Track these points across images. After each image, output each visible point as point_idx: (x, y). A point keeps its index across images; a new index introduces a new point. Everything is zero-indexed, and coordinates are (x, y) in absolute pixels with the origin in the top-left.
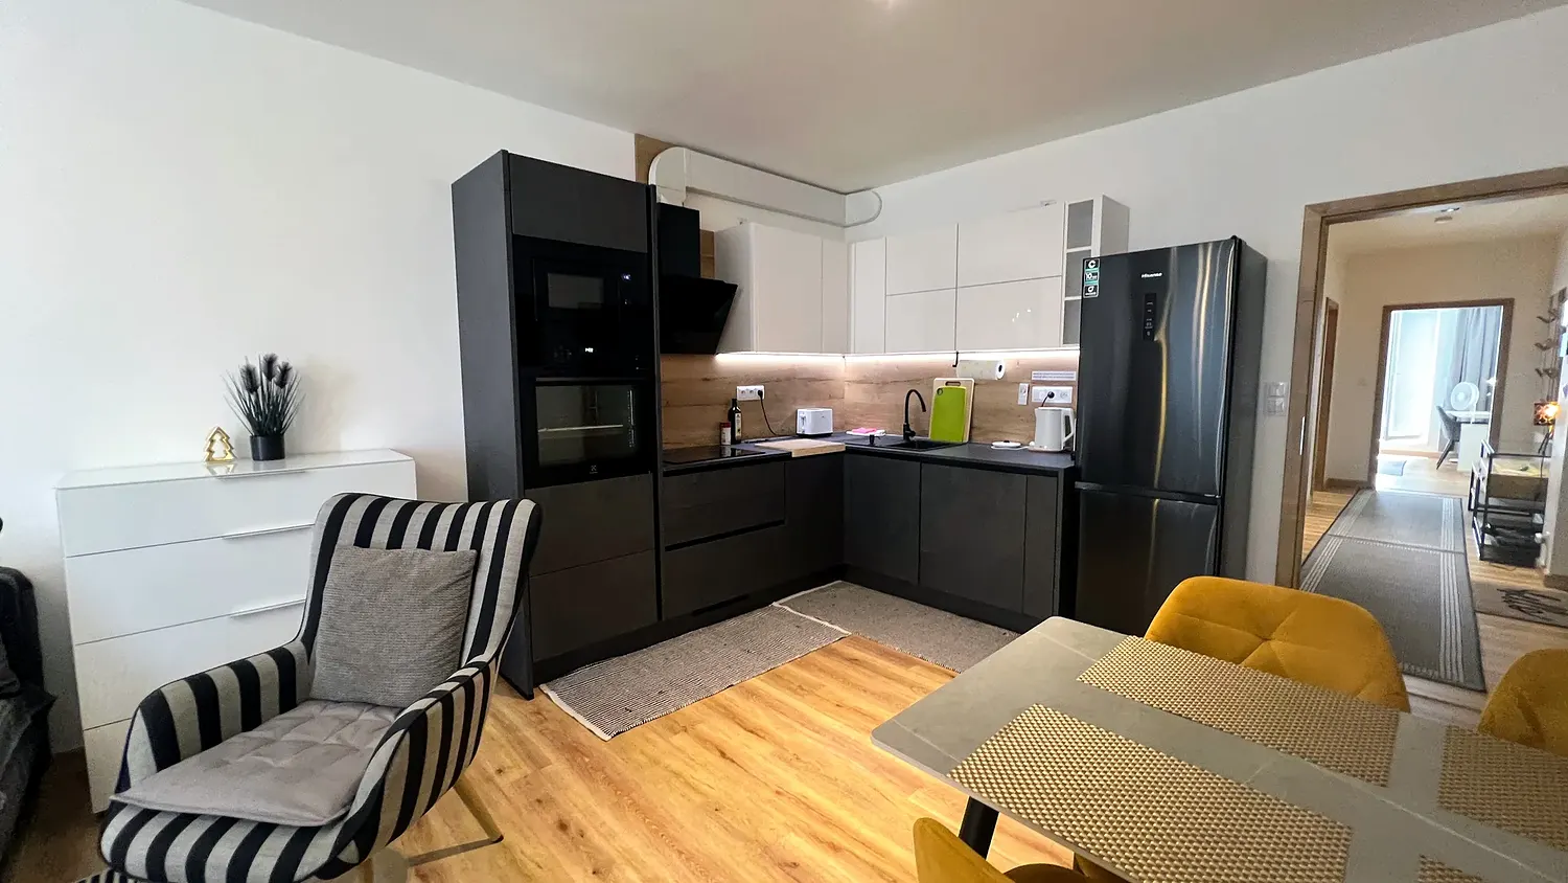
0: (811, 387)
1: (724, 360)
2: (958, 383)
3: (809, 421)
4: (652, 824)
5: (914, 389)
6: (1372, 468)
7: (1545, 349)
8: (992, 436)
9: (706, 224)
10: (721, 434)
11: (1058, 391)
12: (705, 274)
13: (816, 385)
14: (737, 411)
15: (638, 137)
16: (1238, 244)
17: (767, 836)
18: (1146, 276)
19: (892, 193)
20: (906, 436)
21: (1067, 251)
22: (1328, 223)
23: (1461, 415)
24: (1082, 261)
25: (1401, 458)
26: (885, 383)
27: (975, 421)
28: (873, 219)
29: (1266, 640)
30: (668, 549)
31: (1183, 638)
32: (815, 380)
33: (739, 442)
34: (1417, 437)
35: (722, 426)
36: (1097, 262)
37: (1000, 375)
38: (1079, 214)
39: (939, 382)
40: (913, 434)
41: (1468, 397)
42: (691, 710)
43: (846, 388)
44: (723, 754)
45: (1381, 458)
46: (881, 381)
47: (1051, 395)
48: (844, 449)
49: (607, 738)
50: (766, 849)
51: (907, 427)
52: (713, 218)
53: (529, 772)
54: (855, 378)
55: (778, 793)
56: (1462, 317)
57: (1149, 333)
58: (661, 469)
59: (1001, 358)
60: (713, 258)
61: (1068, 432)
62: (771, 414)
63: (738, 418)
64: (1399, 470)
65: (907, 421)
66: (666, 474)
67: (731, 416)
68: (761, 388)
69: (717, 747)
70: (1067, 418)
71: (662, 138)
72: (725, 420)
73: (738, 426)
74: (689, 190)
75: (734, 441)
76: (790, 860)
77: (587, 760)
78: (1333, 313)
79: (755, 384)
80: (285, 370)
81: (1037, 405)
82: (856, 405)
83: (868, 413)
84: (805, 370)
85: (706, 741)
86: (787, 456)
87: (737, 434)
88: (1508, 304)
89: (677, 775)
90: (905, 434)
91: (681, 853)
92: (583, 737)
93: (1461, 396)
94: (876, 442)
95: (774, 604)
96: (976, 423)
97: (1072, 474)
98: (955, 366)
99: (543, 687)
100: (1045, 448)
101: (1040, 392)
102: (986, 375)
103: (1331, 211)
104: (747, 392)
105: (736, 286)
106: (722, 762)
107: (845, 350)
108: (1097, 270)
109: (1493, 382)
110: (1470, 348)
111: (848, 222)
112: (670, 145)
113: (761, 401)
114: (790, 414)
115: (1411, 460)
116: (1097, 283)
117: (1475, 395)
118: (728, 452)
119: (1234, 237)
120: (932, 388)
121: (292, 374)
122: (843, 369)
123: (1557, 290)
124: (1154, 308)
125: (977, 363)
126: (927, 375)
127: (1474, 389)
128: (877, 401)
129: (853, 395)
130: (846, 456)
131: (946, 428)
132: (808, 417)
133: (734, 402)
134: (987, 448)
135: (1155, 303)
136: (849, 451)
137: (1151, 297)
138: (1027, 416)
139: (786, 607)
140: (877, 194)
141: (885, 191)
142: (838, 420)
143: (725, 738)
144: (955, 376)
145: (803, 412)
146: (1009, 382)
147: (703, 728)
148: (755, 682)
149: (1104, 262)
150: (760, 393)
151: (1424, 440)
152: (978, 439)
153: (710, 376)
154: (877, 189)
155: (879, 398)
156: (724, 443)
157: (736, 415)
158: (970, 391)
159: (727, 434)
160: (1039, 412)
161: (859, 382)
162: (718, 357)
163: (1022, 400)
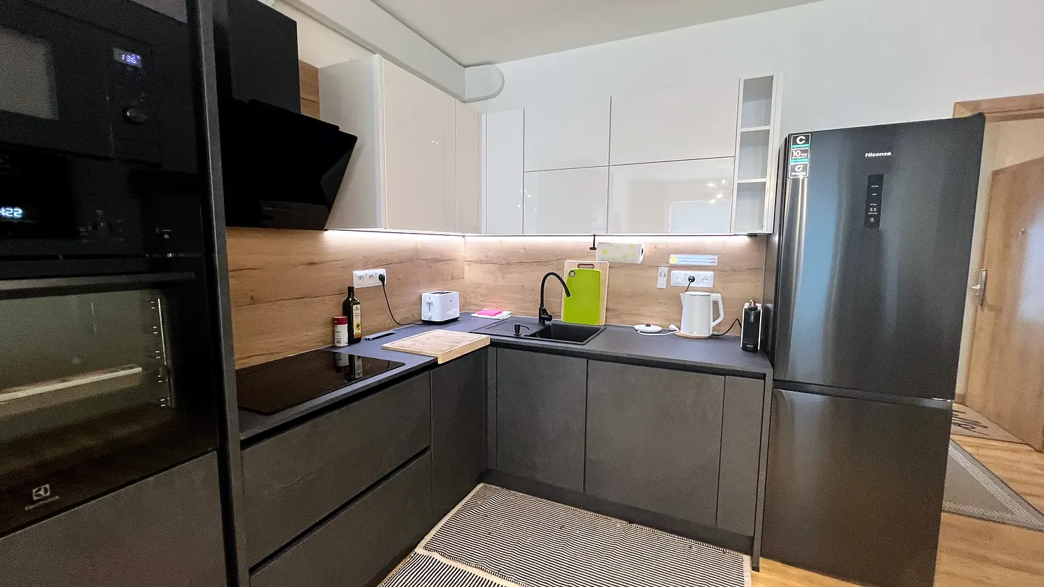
0: (434, 269)
1: (333, 238)
2: (592, 265)
3: (435, 305)
5: (553, 272)
8: (632, 320)
10: (333, 333)
11: (697, 275)
12: (304, 112)
13: (438, 267)
14: (354, 302)
18: (870, 155)
21: (740, 130)
26: (509, 264)
32: (436, 261)
33: (358, 340)
35: (340, 322)
36: (807, 137)
37: (642, 258)
39: (570, 265)
40: (549, 318)
43: (466, 268)
46: (507, 262)
47: (691, 280)
48: (489, 343)
51: (542, 311)
54: (475, 258)
57: (872, 220)
59: (642, 242)
60: (318, 103)
61: (716, 317)
62: (393, 300)
63: (356, 310)
65: (542, 304)
67: (347, 309)
68: (382, 271)
70: (715, 303)
72: (340, 315)
73: (357, 320)
75: (353, 340)
79: (374, 267)
81: (680, 289)
82: (477, 285)
83: (490, 293)
84: (424, 249)
86: (433, 364)
87: (356, 331)
90: (541, 318)
94: (523, 332)
95: (418, 550)
98: (591, 249)
100: (695, 334)
101: (680, 276)
102: (630, 260)
103: (983, 109)
104: (365, 277)
105: (354, 139)
107: (477, 230)
108: (807, 147)
111: (467, 96)
113: (382, 287)
114: (415, 297)
116: (807, 162)
122: (463, 249)
124: (879, 191)
125: (618, 246)
126: (561, 256)
133: (351, 289)
135: (881, 185)
136: (495, 344)
137: (878, 179)
138: (673, 300)
140: (498, 70)
141: (506, 67)
145: (427, 296)
146: (647, 265)
150: (382, 278)
153: (316, 259)
154: (498, 65)
155: (503, 278)
156: (339, 342)
157: (354, 307)
158: (605, 274)
159: (343, 330)
160: (685, 297)
161: (481, 262)
162: (327, 234)
163: (662, 283)
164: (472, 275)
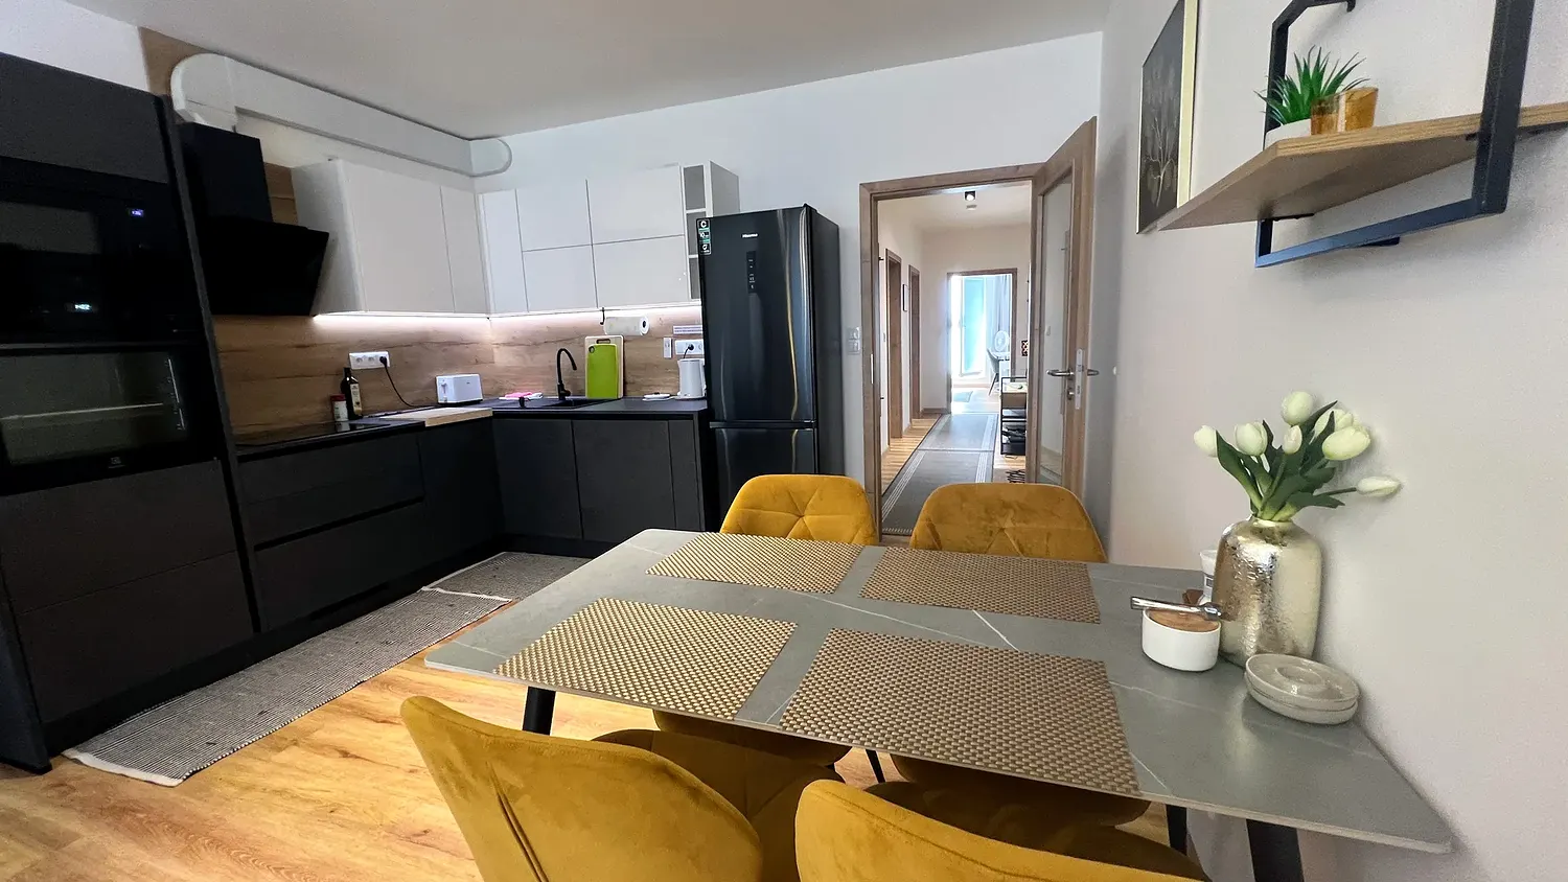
0: (453, 352)
1: (326, 322)
2: (608, 340)
3: (451, 388)
4: (239, 854)
5: (564, 347)
6: (949, 399)
8: (644, 390)
9: (269, 156)
10: (333, 408)
11: (696, 343)
12: (279, 216)
13: (456, 349)
14: (352, 382)
15: (145, 32)
16: (810, 211)
17: (392, 816)
18: (745, 236)
19: (521, 143)
20: (562, 397)
21: (686, 212)
22: (877, 199)
23: (999, 356)
24: (695, 222)
25: (969, 390)
26: (536, 344)
27: (628, 376)
28: (504, 170)
29: (801, 517)
30: (258, 548)
31: (748, 528)
32: (450, 343)
33: (359, 416)
34: (977, 373)
35: (334, 399)
36: (708, 222)
37: (645, 331)
38: (693, 177)
39: (590, 341)
40: (568, 394)
41: (1004, 341)
42: (302, 721)
43: (495, 351)
44: (345, 754)
45: (954, 391)
46: (531, 343)
47: (689, 348)
48: (490, 414)
49: (175, 782)
50: (392, 829)
51: (561, 387)
52: (281, 149)
53: (39, 857)
54: (501, 339)
55: (411, 771)
57: (752, 287)
58: (233, 454)
59: (643, 314)
60: (293, 200)
62: (399, 383)
63: (355, 389)
64: (966, 398)
65: (560, 381)
66: (242, 459)
67: (345, 387)
68: (385, 354)
69: (336, 749)
71: (187, 40)
72: (337, 392)
73: (356, 398)
74: (240, 111)
75: (352, 415)
76: (420, 828)
77: (141, 816)
78: (915, 278)
79: (374, 350)
81: (679, 357)
82: (508, 369)
83: (520, 377)
84: (437, 332)
85: (322, 746)
86: (420, 425)
87: (356, 409)
88: (1014, 273)
89: (280, 792)
90: (560, 395)
91: (278, 869)
92: (134, 793)
94: (527, 405)
95: (424, 589)
96: (629, 379)
97: (706, 416)
98: (602, 323)
99: (71, 753)
100: (688, 396)
101: (681, 345)
102: (632, 332)
103: (878, 189)
104: (361, 359)
105: (326, 235)
106: (345, 763)
107: (485, 310)
108: (708, 229)
111: (475, 171)
112: (202, 50)
113: (384, 369)
114: (426, 381)
115: (975, 390)
118: (346, 427)
119: (805, 205)
120: (583, 346)
122: (488, 331)
125: (623, 320)
126: (577, 334)
128: (529, 363)
129: (503, 359)
130: (494, 420)
131: (602, 386)
132: (449, 385)
133: (348, 371)
134: (640, 401)
135: (755, 260)
136: (497, 415)
137: (751, 255)
139: (438, 590)
140: (504, 143)
141: (513, 140)
142: (488, 387)
143: (349, 737)
144: (602, 333)
145: (441, 380)
146: (653, 337)
147: (321, 736)
148: (393, 672)
149: (714, 222)
150: (383, 360)
151: (982, 375)
152: (632, 394)
153: (307, 341)
154: (504, 139)
155: (532, 359)
156: (339, 417)
157: (352, 386)
158: (620, 348)
159: (342, 408)
160: (680, 364)
161: (508, 344)
162: (315, 318)
163: (667, 354)
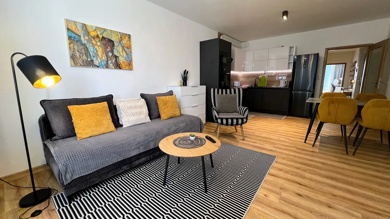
0: (236, 78)
2: (264, 76)
7: (351, 72)
8: (271, 85)
15: (219, 33)
16: (318, 54)
18: (304, 58)
19: (251, 42)
20: (255, 86)
21: (289, 54)
22: (328, 51)
23: (335, 85)
26: (249, 77)
27: (268, 83)
28: (247, 47)
32: (236, 76)
39: (260, 77)
40: (257, 86)
41: (336, 82)
47: (282, 78)
48: (247, 88)
51: (255, 84)
56: (336, 66)
61: (286, 84)
70: (286, 81)
71: (222, 33)
80: (188, 72)
88: (346, 64)
93: (335, 82)
94: (252, 86)
98: (265, 73)
100: (282, 87)
101: (280, 78)
102: (271, 75)
103: (329, 49)
105: (233, 59)
108: (296, 57)
109: (341, 79)
110: (337, 73)
111: (242, 47)
112: (223, 34)
116: (296, 59)
117: (338, 81)
121: (189, 72)
122: (240, 74)
123: (354, 61)
125: (269, 73)
127: (337, 80)
128: (247, 80)
132: (237, 83)
138: (279, 82)
145: (235, 82)
146: (274, 76)
152: (268, 86)
154: (248, 42)
158: (267, 78)
160: (280, 81)
161: (243, 76)
163: (277, 79)
164: (241, 79)
